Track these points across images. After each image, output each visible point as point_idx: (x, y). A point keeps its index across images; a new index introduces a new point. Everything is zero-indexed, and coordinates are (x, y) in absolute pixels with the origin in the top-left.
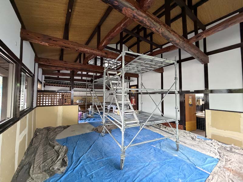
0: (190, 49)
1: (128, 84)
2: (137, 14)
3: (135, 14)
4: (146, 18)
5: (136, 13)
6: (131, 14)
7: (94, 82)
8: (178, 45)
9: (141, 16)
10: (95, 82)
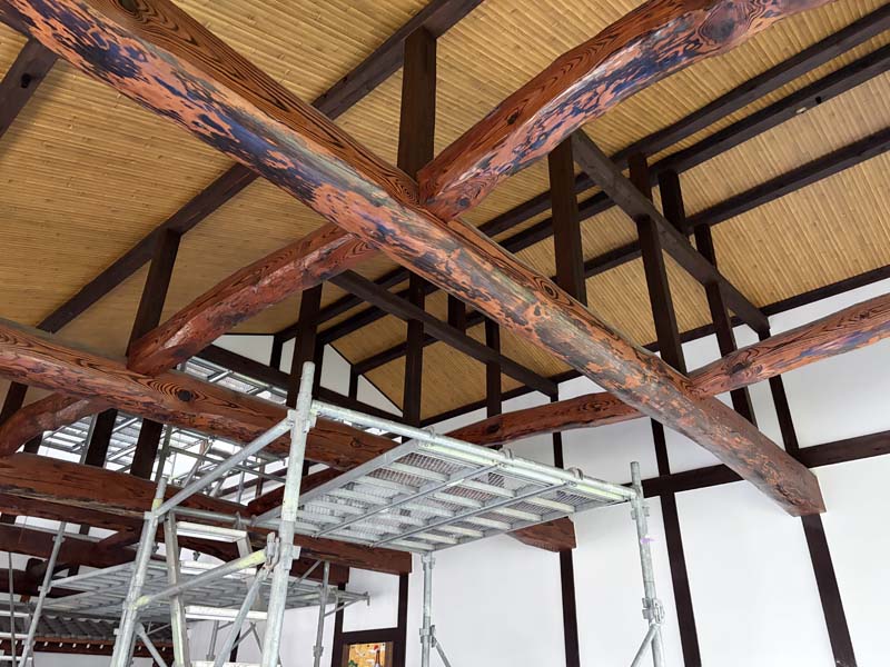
0: (708, 427)
1: (330, 621)
2: (401, 225)
3: (389, 226)
4: (449, 249)
5: (395, 220)
6: (366, 218)
7: (43, 590)
8: (638, 399)
9: (424, 236)
10: (56, 593)
